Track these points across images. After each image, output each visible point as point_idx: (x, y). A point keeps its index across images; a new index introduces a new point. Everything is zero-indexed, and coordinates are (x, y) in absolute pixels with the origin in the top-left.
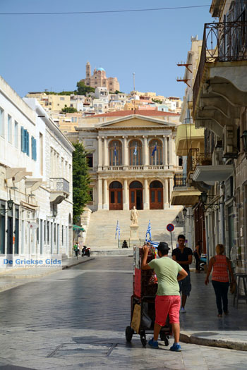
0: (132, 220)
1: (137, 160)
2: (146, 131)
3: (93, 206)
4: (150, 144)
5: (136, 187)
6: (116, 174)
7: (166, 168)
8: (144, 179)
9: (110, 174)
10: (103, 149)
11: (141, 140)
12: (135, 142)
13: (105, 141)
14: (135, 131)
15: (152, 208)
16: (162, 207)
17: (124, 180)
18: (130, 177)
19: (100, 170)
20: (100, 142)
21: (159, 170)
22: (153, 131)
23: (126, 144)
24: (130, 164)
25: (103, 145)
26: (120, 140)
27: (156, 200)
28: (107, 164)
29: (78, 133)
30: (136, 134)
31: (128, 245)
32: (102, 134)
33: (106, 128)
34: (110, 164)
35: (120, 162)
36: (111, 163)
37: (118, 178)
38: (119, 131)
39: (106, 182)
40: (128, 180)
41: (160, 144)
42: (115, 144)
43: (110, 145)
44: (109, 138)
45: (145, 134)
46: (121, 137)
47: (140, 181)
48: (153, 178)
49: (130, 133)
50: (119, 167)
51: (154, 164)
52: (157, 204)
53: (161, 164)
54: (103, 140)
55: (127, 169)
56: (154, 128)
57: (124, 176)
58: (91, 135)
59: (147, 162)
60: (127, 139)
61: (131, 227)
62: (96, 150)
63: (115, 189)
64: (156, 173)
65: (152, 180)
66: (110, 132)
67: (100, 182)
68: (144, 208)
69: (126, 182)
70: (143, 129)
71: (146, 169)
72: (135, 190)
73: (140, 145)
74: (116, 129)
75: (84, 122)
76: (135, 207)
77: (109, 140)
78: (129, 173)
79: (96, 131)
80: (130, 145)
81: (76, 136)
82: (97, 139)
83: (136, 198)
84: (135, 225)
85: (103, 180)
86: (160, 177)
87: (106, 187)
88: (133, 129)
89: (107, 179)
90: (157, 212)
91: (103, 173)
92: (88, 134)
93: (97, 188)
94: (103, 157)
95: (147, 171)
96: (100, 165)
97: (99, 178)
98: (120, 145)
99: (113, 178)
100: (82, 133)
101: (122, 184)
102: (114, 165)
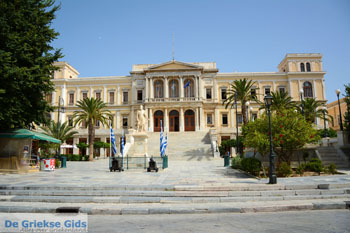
1: (175, 94)
2: (181, 72)
4: (185, 82)
5: (174, 115)
6: (158, 104)
7: (197, 100)
8: (180, 108)
9: (154, 104)
10: (149, 86)
11: (178, 79)
12: (174, 81)
13: (151, 80)
14: (173, 72)
15: (186, 130)
16: (194, 130)
17: (164, 109)
18: (169, 107)
19: (147, 101)
20: (147, 81)
21: (192, 101)
22: (186, 72)
23: (166, 82)
24: (170, 96)
25: (149, 83)
26: (162, 79)
27: (190, 124)
28: (152, 96)
29: (132, 76)
30: (174, 74)
32: (148, 75)
33: (152, 70)
34: (155, 97)
35: (162, 95)
37: (160, 107)
38: (162, 73)
39: (151, 111)
40: (168, 109)
41: (192, 82)
42: (159, 83)
43: (155, 84)
44: (153, 78)
45: (180, 75)
46: (163, 77)
47: (177, 110)
48: (187, 107)
49: (170, 74)
50: (161, 99)
51: (188, 97)
52: (191, 126)
53: (193, 96)
54: (149, 79)
55: (167, 101)
56: (187, 70)
57: (164, 106)
58: (141, 77)
59: (182, 95)
60: (168, 79)
61: (135, 137)
62: (144, 88)
63: (158, 117)
64: (189, 103)
65: (186, 109)
66: (155, 73)
68: (180, 131)
69: (166, 111)
70: (179, 71)
71: (181, 100)
72: (173, 117)
73: (177, 82)
74: (159, 71)
75: (137, 68)
77: (154, 80)
78: (168, 104)
79: (144, 73)
80: (170, 83)
81: (130, 78)
82: (145, 80)
83: (174, 123)
84: (142, 133)
85: (149, 109)
86: (192, 107)
87: (151, 114)
88: (171, 71)
89: (152, 109)
90: (190, 133)
91: (149, 104)
92: (139, 76)
94: (150, 92)
95: (182, 102)
96: (147, 97)
97: (146, 107)
98: (162, 83)
99: (157, 108)
100: (135, 76)
101: (163, 112)
102: (157, 98)
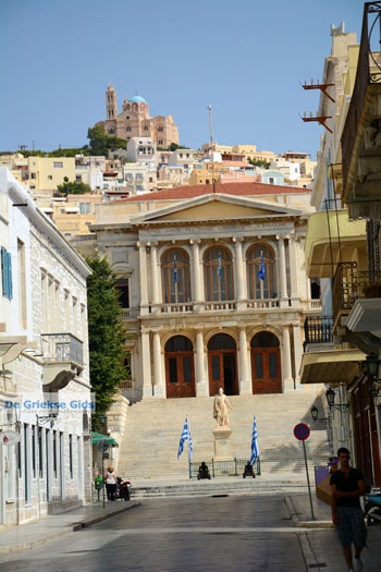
0: (216, 417)
1: (221, 288)
2: (239, 227)
3: (132, 392)
4: (249, 255)
5: (223, 347)
6: (179, 320)
7: (284, 305)
8: (238, 330)
9: (166, 320)
10: (150, 269)
11: (230, 247)
12: (218, 253)
13: (154, 252)
14: (216, 229)
15: (257, 390)
16: (278, 389)
17: (195, 332)
18: (208, 326)
19: (144, 313)
20: (142, 253)
21: (271, 308)
22: (254, 226)
23: (197, 256)
24: (209, 297)
25: (149, 260)
26: (185, 248)
27: (266, 373)
28: (158, 299)
29: (95, 237)
30: (218, 233)
31: (211, 473)
32: (145, 237)
33: (155, 223)
34: (166, 301)
35: (187, 295)
36: (167, 298)
37: (183, 328)
38: (183, 230)
39: (157, 338)
40: (205, 332)
41: (271, 254)
42: (175, 259)
43: (164, 260)
44: (161, 244)
45: (237, 234)
46: (187, 242)
47: (231, 333)
48: (257, 325)
49: (206, 234)
50: (184, 305)
51: (259, 297)
52: (269, 381)
53: (274, 296)
54: (148, 249)
55: (202, 310)
56: (256, 221)
57: (196, 323)
58: (123, 240)
59: (243, 293)
60: (200, 246)
62: (135, 272)
63: (178, 354)
64: (263, 315)
65: (256, 331)
66: (163, 231)
67: (145, 339)
68: (241, 393)
69: (200, 337)
70: (232, 223)
71: (242, 308)
72: (220, 353)
73: (228, 257)
74: (175, 225)
75: (107, 211)
76: (221, 390)
77: (162, 250)
78: (206, 318)
79: (132, 230)
80: (207, 258)
81: (91, 242)
82: (137, 249)
83: (222, 370)
84: (225, 428)
85: (152, 335)
86: (272, 324)
87: (159, 348)
88: (211, 224)
89: (160, 332)
90: (269, 400)
91: (152, 320)
92: (115, 237)
93: (139, 352)
94: (150, 285)
95: (243, 313)
96: (145, 301)
97: (144, 330)
98: (186, 259)
99: (173, 329)
100: (104, 236)
101: (193, 340)
102: (173, 301)
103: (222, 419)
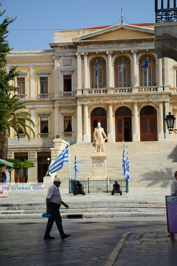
1: (124, 80)
2: (135, 44)
3: (72, 139)
4: (140, 61)
5: (124, 115)
6: (99, 98)
7: (160, 90)
8: (133, 104)
9: (92, 98)
10: (83, 68)
11: (130, 56)
12: (123, 60)
13: (86, 59)
14: (122, 45)
15: (143, 139)
16: (155, 138)
17: (108, 105)
18: (115, 101)
19: (79, 93)
20: (79, 59)
21: (152, 92)
22: (144, 44)
23: (111, 61)
24: (117, 85)
25: (83, 63)
26: (104, 56)
27: (149, 130)
28: (88, 85)
29: (54, 51)
30: (123, 48)
32: (81, 50)
33: (86, 42)
34: (92, 87)
35: (104, 83)
36: (93, 85)
37: (101, 103)
38: (103, 46)
39: (86, 108)
40: (114, 105)
41: (153, 60)
42: (98, 63)
43: (92, 64)
44: (89, 54)
45: (133, 48)
46: (105, 53)
47: (128, 106)
48: (144, 101)
49: (116, 48)
50: (102, 89)
51: (146, 85)
52: (149, 134)
53: (155, 84)
54: (82, 57)
55: (111, 92)
56: (146, 40)
57: (108, 100)
58: (69, 52)
59: (137, 83)
60: (113, 55)
61: (93, 158)
62: (74, 71)
63: (98, 117)
64: (148, 96)
65: (143, 105)
66: (91, 46)
67: (79, 109)
68: (133, 140)
69: (111, 108)
70: (131, 42)
71: (135, 91)
72: (122, 118)
73: (128, 62)
74: (98, 43)
75: (60, 36)
77: (90, 58)
78: (114, 97)
79: (74, 46)
80: (117, 63)
81: (51, 54)
82: (76, 57)
83: (123, 128)
84: (101, 154)
85: (83, 106)
86: (153, 101)
87: (87, 114)
88: (119, 42)
89: (88, 105)
90: (150, 145)
91: (84, 97)
92: (65, 50)
93: (76, 117)
94: (83, 78)
95: (136, 95)
96: (80, 87)
97: (79, 103)
98: (103, 63)
99: (95, 103)
100: (58, 50)
101: (106, 110)
102: (96, 87)
103: (99, 147)
